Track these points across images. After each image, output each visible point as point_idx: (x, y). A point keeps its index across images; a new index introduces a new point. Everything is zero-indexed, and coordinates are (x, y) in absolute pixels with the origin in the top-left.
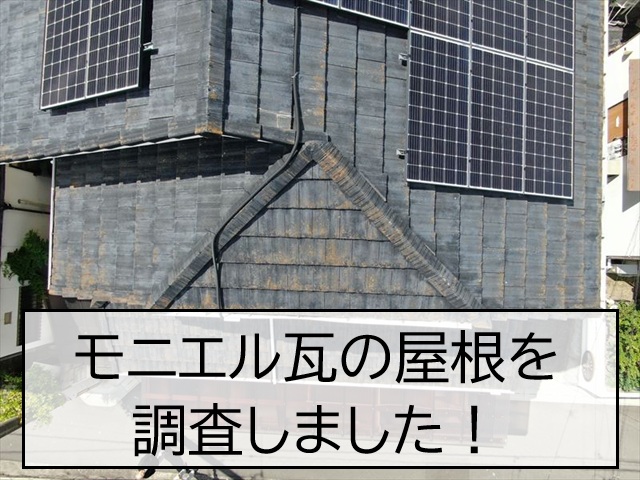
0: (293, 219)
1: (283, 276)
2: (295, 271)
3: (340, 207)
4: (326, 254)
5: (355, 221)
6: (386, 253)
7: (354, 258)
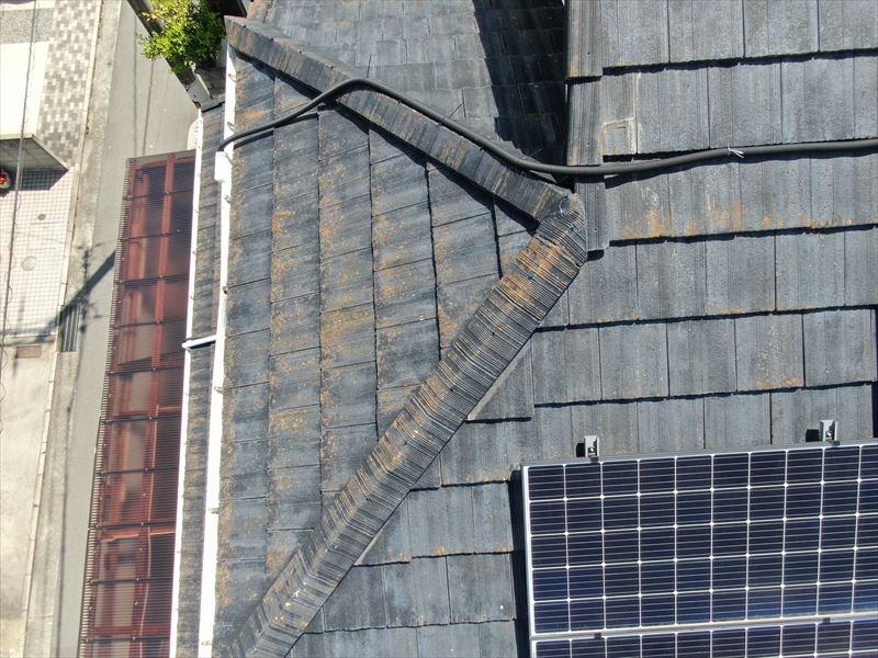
0: (408, 222)
1: (298, 238)
2: (308, 258)
3: (442, 314)
4: (345, 309)
5: (415, 357)
6: (352, 442)
7: (338, 372)
